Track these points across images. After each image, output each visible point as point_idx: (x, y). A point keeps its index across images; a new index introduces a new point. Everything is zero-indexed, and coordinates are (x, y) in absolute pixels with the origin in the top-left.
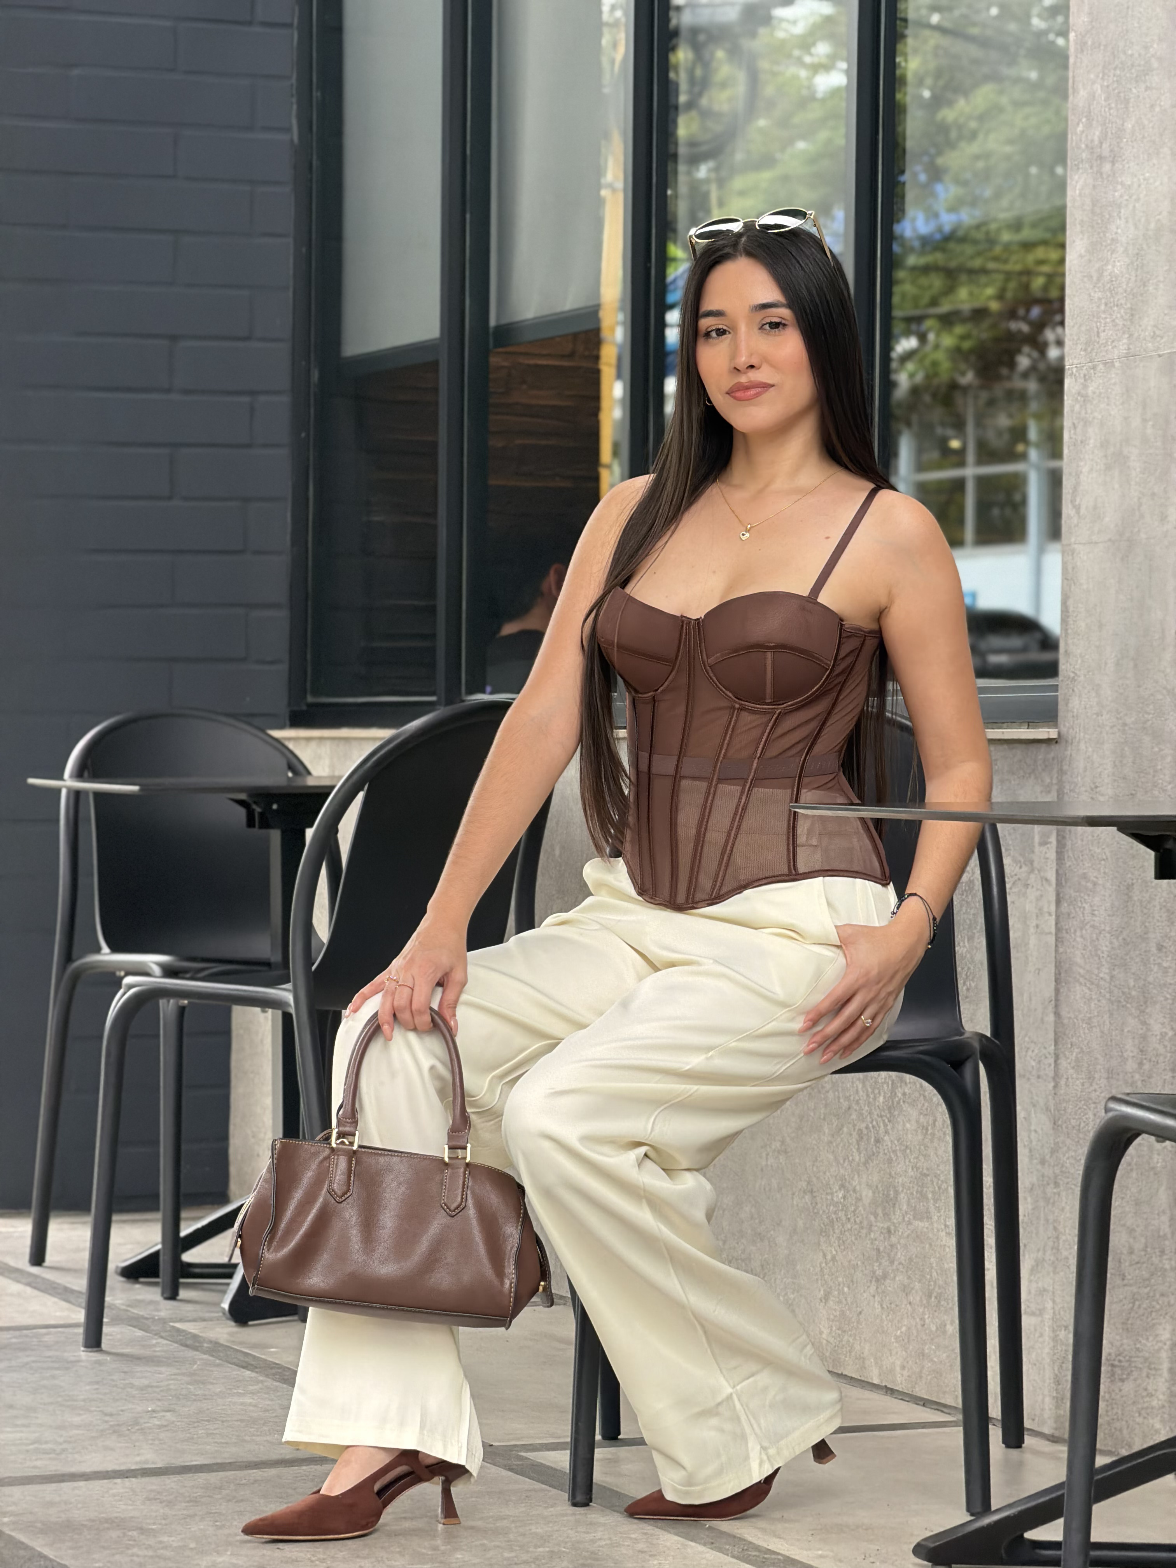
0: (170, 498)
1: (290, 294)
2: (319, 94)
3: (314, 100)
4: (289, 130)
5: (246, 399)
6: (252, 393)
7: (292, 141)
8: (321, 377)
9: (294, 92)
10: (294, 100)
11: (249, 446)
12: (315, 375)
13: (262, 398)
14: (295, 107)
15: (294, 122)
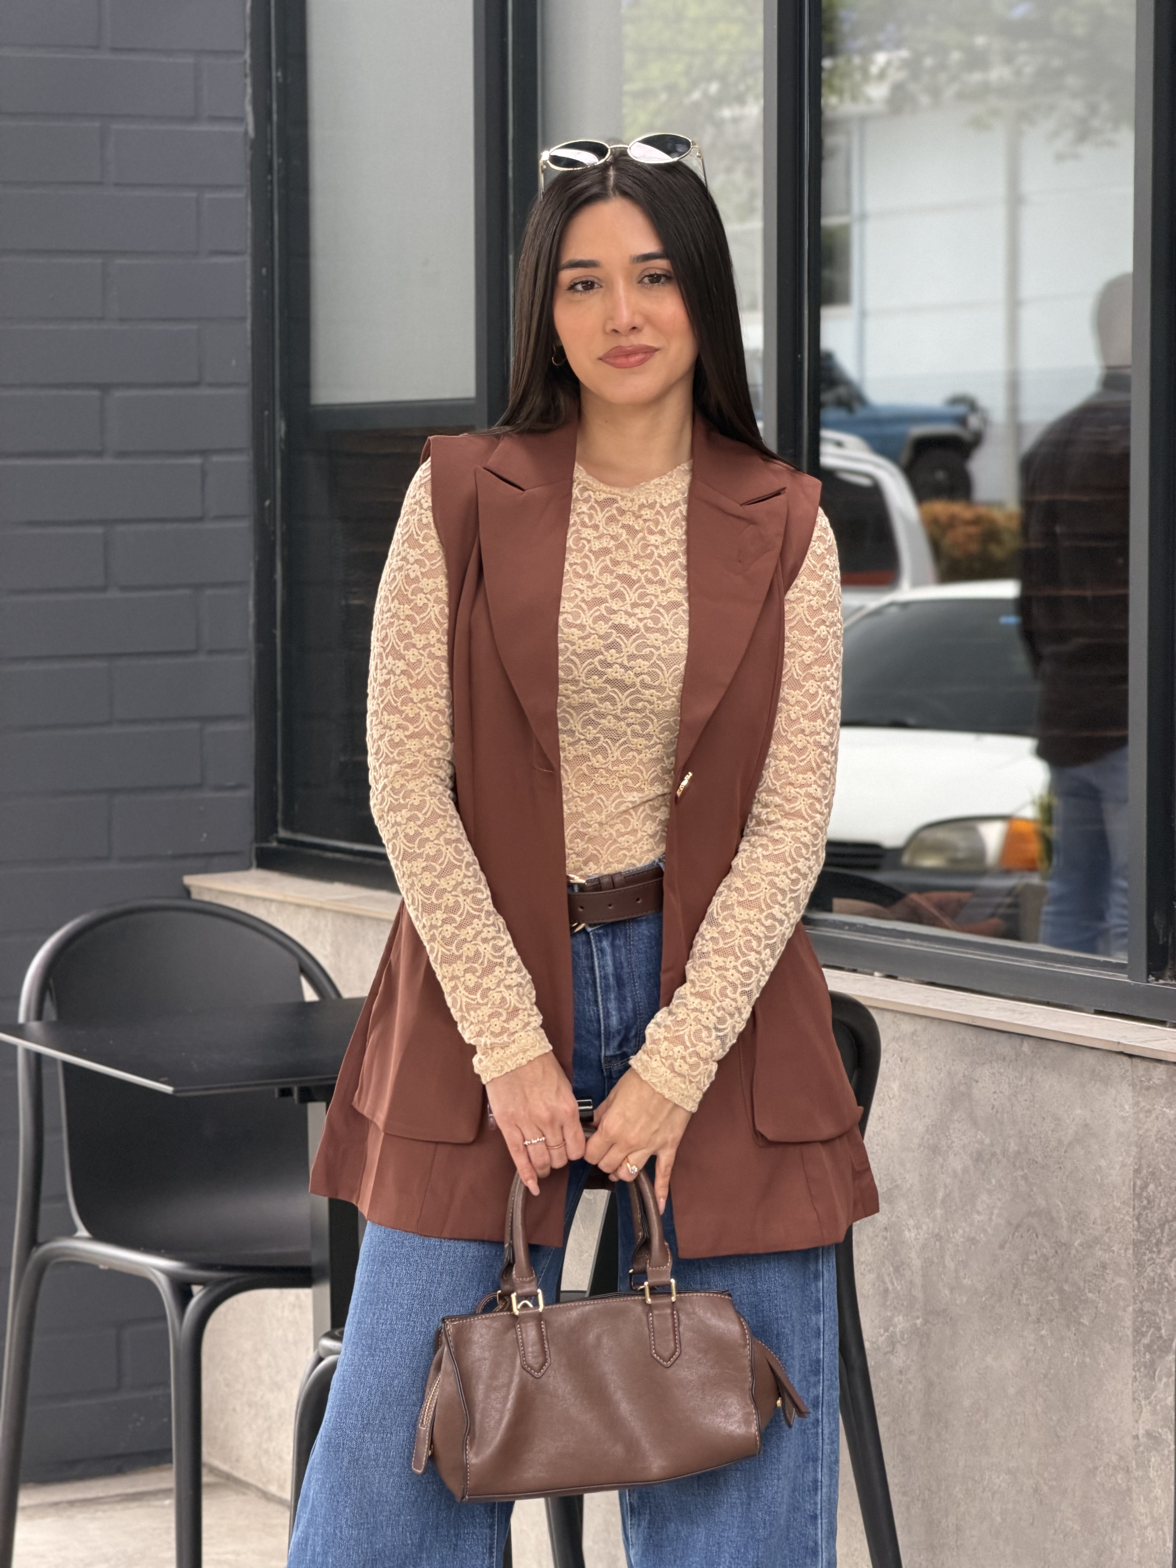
0: (104, 589)
1: (248, 325)
2: (279, 74)
3: (274, 81)
4: (241, 120)
5: (197, 460)
6: (204, 453)
7: (246, 133)
8: (288, 432)
9: (248, 71)
10: (248, 81)
11: (200, 519)
12: (281, 427)
13: (215, 459)
14: (249, 90)
15: (249, 109)
